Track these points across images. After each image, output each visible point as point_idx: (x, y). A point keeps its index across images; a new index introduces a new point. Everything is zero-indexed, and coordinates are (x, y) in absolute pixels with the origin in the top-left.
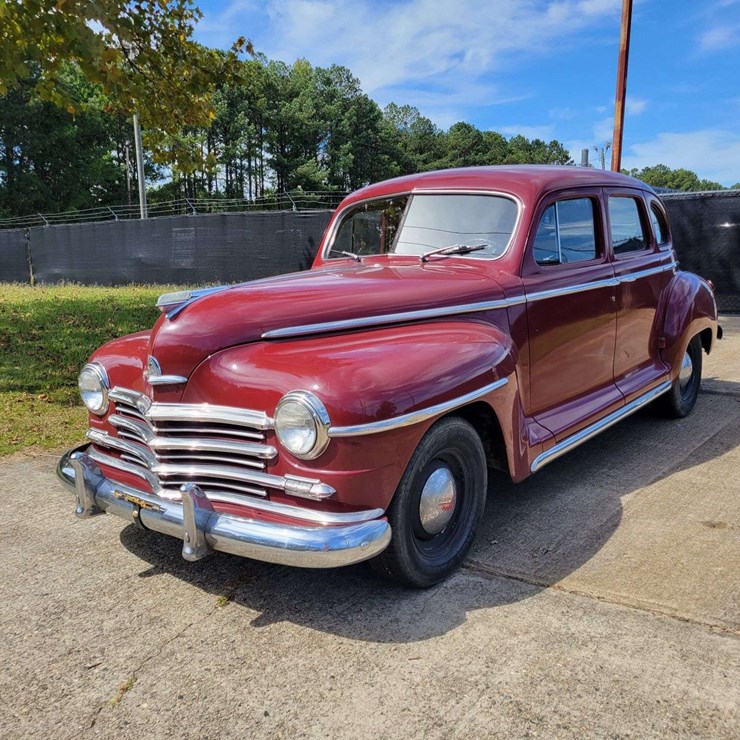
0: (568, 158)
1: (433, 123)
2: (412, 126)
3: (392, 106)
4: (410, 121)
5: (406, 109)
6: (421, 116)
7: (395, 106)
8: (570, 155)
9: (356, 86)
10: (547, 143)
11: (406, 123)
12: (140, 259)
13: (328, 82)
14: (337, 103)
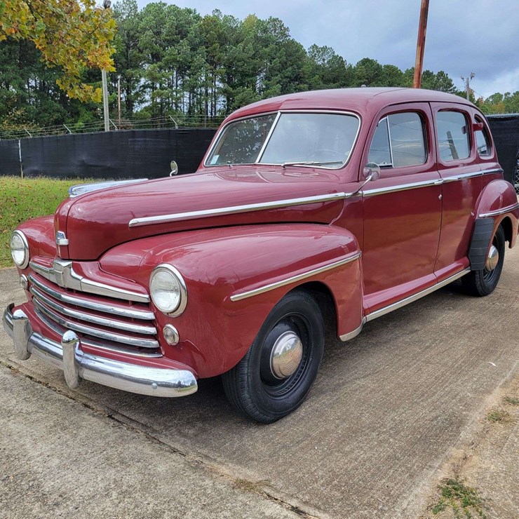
0: (452, 86)
1: (344, 60)
2: (328, 62)
3: (315, 46)
4: (327, 58)
5: (325, 49)
6: (336, 54)
7: (317, 47)
8: (453, 83)
9: (286, 32)
10: (435, 73)
11: (324, 60)
12: (83, 161)
13: (265, 31)
14: (272, 46)
